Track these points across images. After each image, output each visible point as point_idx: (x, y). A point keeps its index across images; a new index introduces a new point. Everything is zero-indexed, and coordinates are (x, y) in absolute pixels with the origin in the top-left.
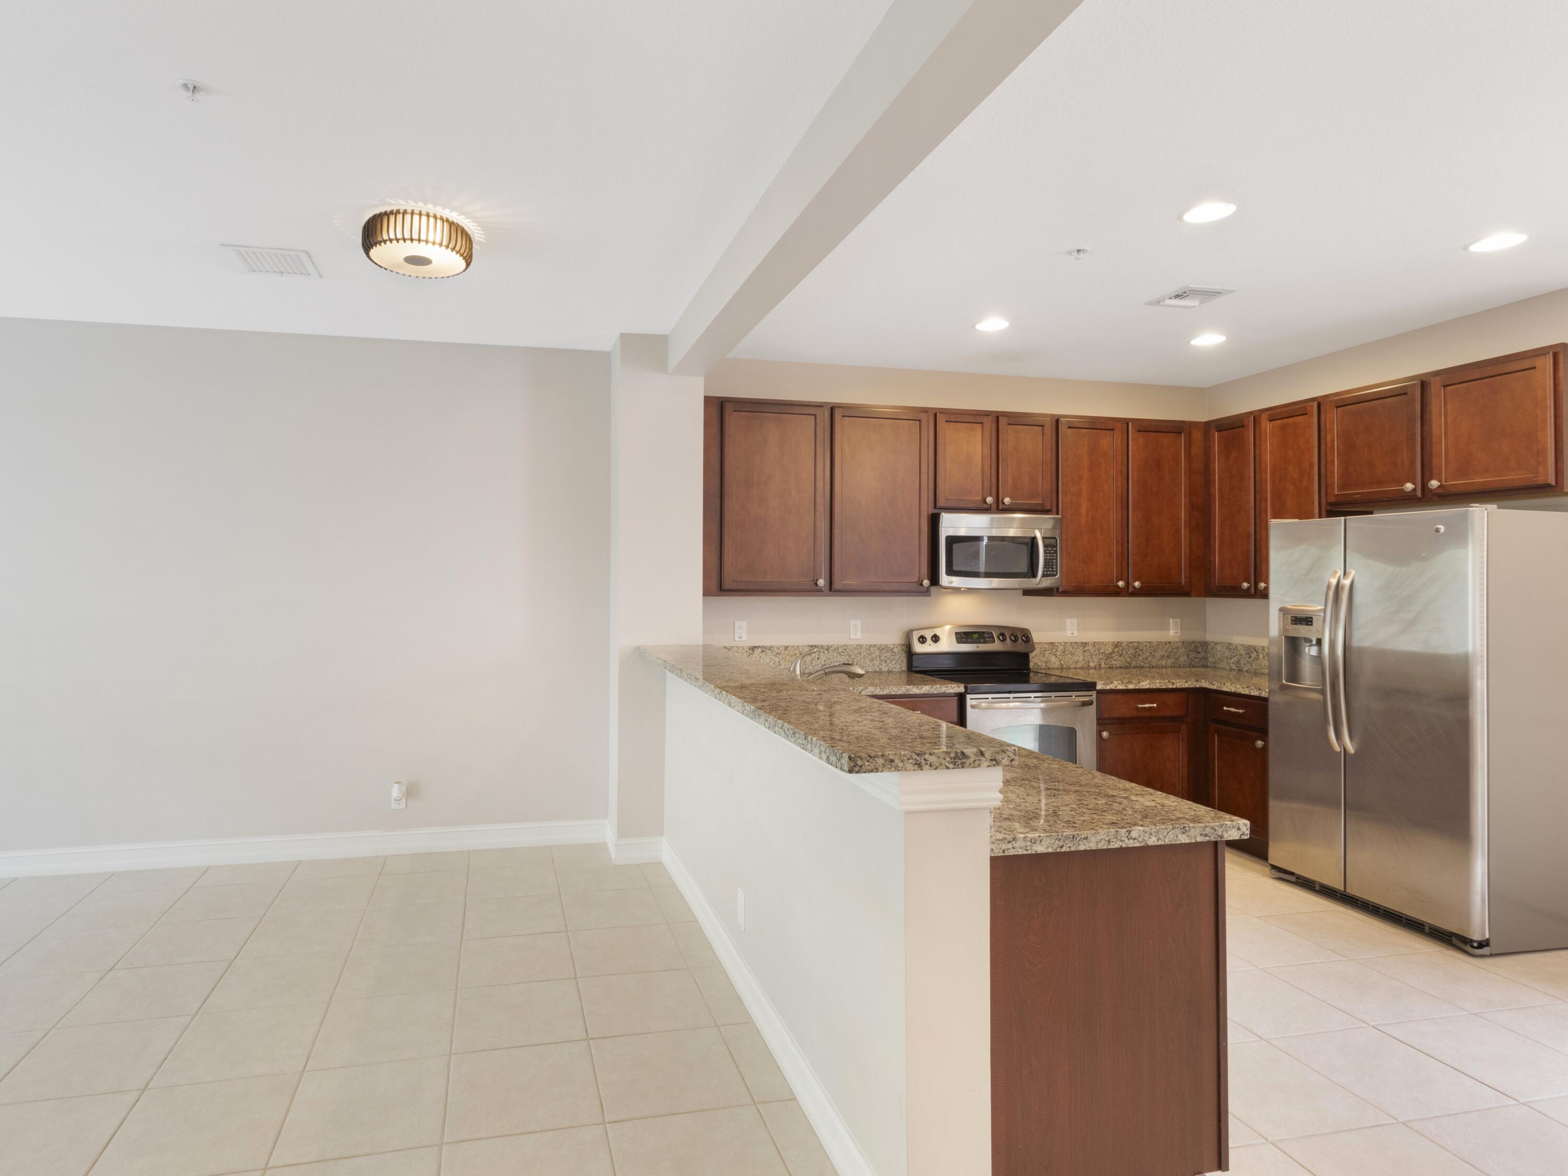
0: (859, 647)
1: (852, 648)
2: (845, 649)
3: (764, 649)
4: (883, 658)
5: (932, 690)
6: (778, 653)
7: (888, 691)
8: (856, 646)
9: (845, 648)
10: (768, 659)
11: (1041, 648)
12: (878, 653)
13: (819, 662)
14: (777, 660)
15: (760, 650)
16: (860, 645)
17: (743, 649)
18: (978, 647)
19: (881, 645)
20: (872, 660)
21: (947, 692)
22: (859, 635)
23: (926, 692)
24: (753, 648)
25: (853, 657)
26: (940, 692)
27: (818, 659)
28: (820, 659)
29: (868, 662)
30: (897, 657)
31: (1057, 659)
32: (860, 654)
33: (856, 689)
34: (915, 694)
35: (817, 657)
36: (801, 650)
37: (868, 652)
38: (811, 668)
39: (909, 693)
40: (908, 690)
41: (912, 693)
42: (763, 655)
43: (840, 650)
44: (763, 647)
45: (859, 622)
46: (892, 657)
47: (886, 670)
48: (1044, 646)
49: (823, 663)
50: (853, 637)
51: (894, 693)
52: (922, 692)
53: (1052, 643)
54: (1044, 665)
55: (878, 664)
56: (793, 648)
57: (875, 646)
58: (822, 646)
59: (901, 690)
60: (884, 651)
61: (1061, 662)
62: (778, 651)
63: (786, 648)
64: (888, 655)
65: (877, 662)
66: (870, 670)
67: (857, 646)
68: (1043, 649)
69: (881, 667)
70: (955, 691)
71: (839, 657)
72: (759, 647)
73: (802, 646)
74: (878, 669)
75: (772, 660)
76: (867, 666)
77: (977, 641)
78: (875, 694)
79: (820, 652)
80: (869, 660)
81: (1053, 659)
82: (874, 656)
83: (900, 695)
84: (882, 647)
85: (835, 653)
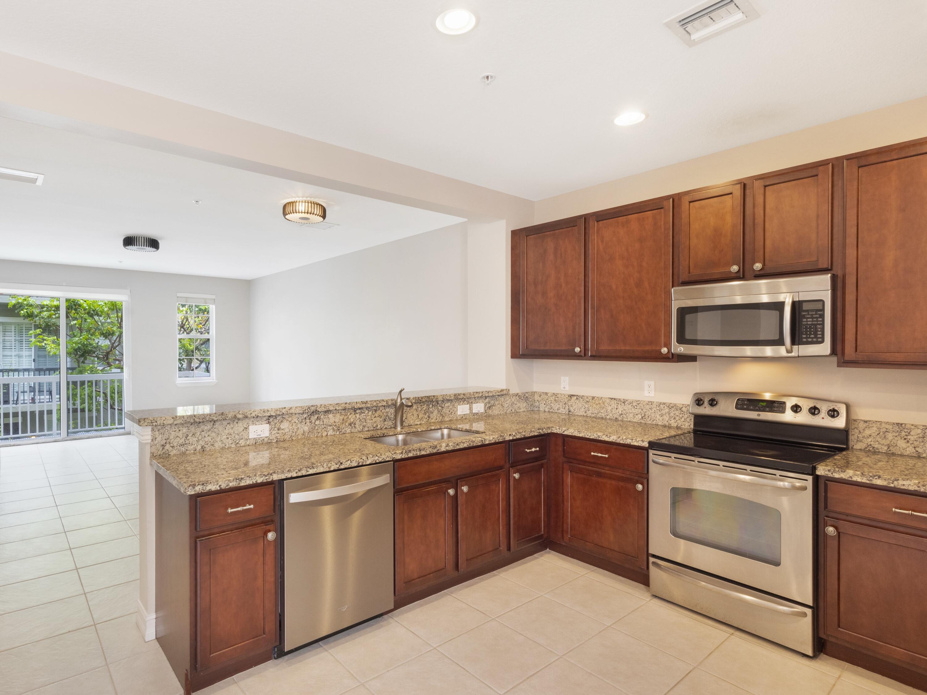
0: (650, 403)
1: (644, 403)
2: (639, 404)
3: (578, 397)
4: (672, 414)
5: (619, 440)
6: (587, 401)
7: (583, 434)
8: (647, 402)
9: (638, 402)
10: (581, 405)
11: (879, 429)
12: (667, 410)
13: (617, 412)
14: (587, 406)
15: (575, 397)
16: (651, 402)
17: (565, 396)
18: (759, 415)
19: (671, 404)
20: (662, 415)
21: (632, 444)
22: (652, 394)
23: (614, 441)
24: (571, 396)
25: (645, 411)
26: (626, 443)
27: (617, 409)
28: (618, 410)
29: (658, 417)
30: (686, 416)
31: (909, 444)
32: (651, 409)
33: (561, 429)
34: (605, 441)
35: (616, 407)
36: (604, 400)
37: (658, 408)
38: (611, 415)
39: (600, 439)
40: (599, 436)
41: (602, 439)
42: (577, 402)
43: (634, 404)
44: (577, 395)
45: (652, 383)
46: (681, 416)
47: (675, 426)
48: (883, 425)
49: (620, 412)
50: (646, 394)
51: (588, 437)
52: (610, 440)
53: (899, 425)
54: (886, 448)
55: (667, 420)
56: (598, 399)
57: (664, 404)
58: (620, 399)
59: (593, 435)
60: (673, 409)
61: (917, 449)
62: (588, 400)
63: (593, 398)
64: (677, 413)
65: (666, 418)
66: (660, 424)
67: (649, 402)
68: (885, 430)
69: (670, 422)
70: (640, 445)
71: (633, 409)
72: (575, 395)
73: (604, 398)
74: (667, 423)
75: (583, 406)
76: (657, 419)
77: (762, 409)
78: (574, 435)
79: (618, 404)
80: (659, 415)
81: (902, 444)
82: (664, 412)
83: (593, 439)
84: (671, 405)
85: (630, 406)
